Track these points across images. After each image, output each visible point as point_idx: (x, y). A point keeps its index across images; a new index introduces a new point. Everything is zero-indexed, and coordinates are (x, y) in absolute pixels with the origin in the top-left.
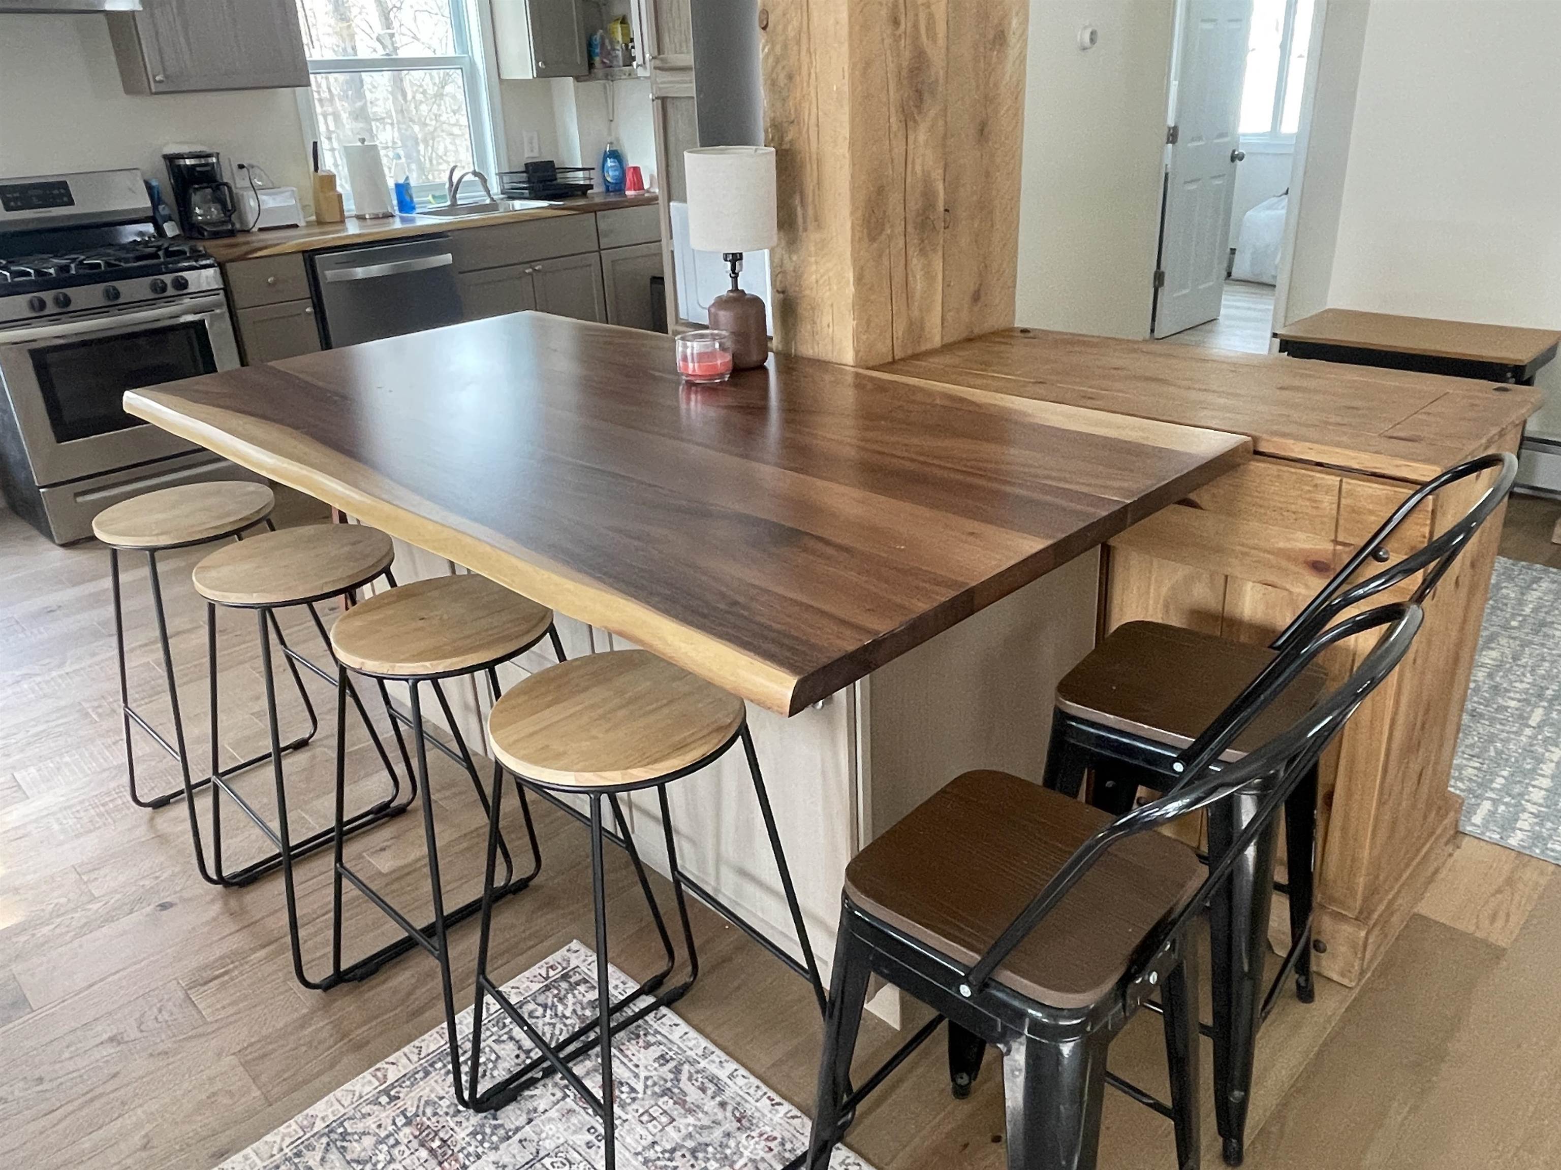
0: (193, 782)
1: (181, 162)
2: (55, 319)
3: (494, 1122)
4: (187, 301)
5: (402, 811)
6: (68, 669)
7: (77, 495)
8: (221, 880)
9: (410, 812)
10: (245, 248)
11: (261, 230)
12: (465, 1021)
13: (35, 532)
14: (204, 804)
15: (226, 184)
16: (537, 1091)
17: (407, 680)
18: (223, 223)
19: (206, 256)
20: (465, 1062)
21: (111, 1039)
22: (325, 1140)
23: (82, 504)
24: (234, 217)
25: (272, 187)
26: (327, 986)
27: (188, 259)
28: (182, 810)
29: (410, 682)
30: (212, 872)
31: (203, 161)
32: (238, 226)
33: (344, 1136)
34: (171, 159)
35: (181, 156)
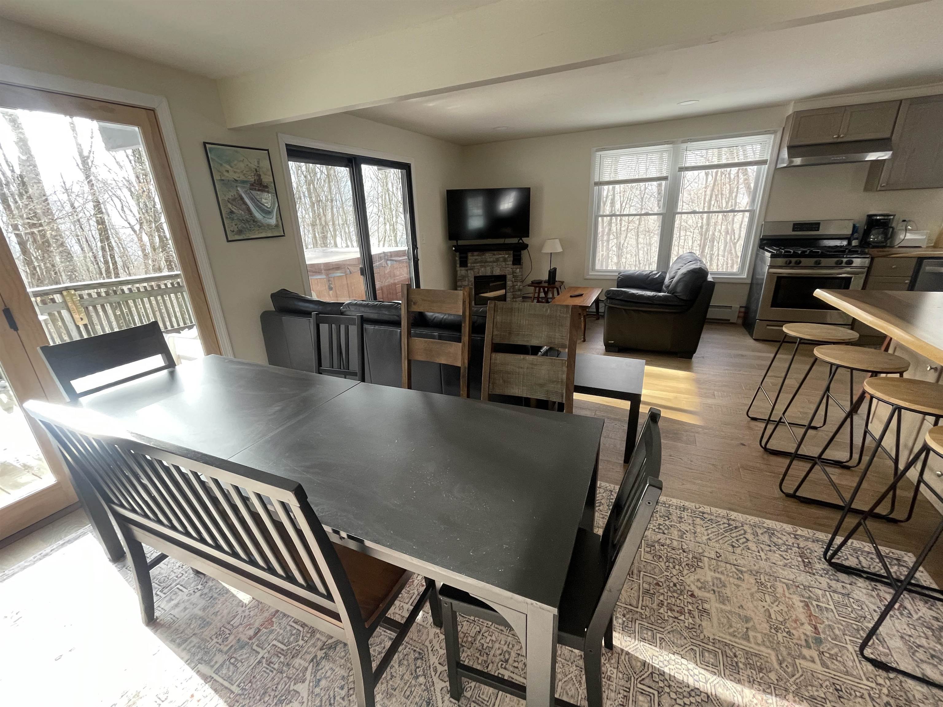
0: (771, 419)
1: (875, 218)
2: (792, 268)
3: (834, 573)
4: (848, 269)
5: (848, 468)
6: (741, 372)
7: (768, 325)
8: (765, 449)
9: (853, 471)
10: (887, 253)
11: (900, 247)
12: (839, 540)
13: (747, 333)
14: (771, 427)
15: (893, 228)
16: (861, 580)
17: (892, 405)
18: (882, 242)
19: (867, 254)
20: (832, 550)
21: (713, 465)
22: (765, 530)
23: (768, 329)
24: (888, 241)
25: (915, 230)
26: (788, 495)
27: (858, 254)
28: (763, 425)
29: (894, 407)
30: (763, 444)
31: (886, 218)
32: (888, 245)
33: (773, 534)
34: (870, 216)
35: (876, 215)
